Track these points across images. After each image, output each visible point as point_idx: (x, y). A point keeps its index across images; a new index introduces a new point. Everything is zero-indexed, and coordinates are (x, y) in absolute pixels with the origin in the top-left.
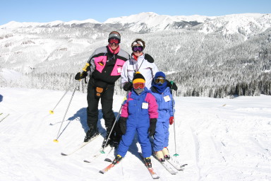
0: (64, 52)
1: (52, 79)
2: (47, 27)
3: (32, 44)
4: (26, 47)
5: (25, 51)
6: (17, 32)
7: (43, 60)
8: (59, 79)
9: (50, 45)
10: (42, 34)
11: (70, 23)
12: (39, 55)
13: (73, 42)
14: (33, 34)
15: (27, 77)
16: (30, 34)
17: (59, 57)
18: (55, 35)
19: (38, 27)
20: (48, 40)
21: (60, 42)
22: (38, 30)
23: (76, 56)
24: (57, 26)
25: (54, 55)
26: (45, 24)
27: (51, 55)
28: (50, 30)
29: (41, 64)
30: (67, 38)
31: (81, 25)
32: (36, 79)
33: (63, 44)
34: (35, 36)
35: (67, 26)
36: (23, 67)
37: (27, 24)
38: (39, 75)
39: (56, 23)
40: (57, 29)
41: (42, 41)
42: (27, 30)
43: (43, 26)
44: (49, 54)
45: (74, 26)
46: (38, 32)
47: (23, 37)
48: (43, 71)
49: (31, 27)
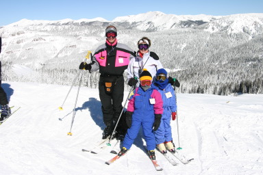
0: (73, 49)
1: (61, 75)
2: (58, 24)
3: (43, 41)
5: (36, 48)
6: (28, 29)
7: (53, 57)
8: (68, 75)
9: (59, 42)
10: (53, 31)
11: (80, 21)
12: (50, 52)
13: (82, 39)
14: (44, 31)
15: (38, 72)
16: (41, 31)
17: (69, 54)
18: (64, 33)
19: (49, 24)
20: (58, 38)
21: (70, 39)
22: (48, 28)
24: (67, 24)
25: (63, 52)
26: (55, 22)
27: (61, 51)
28: (60, 27)
30: (76, 36)
31: (90, 24)
32: (46, 75)
33: (73, 41)
34: (45, 34)
35: (76, 24)
36: (34, 63)
37: (38, 22)
38: (49, 71)
39: (66, 21)
40: (67, 27)
41: (52, 38)
43: (53, 24)
44: (58, 51)
45: (83, 24)
46: (49, 30)
47: (34, 34)
48: (52, 67)
49: (42, 24)
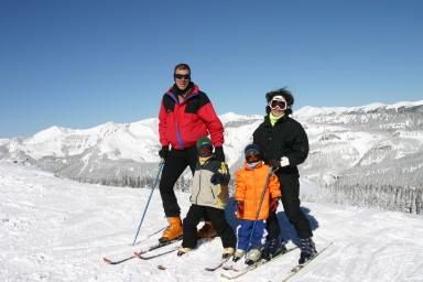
4: (327, 145)
23: (405, 158)
29: (350, 171)
42: (328, 118)
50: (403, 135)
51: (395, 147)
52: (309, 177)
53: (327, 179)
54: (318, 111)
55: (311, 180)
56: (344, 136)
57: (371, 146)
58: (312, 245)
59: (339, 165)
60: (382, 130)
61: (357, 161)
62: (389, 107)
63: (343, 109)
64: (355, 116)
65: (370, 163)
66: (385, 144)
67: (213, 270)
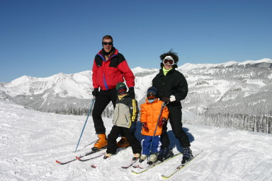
50: (248, 82)
51: (243, 89)
52: (189, 108)
53: (200, 110)
54: (195, 66)
55: (190, 110)
56: (211, 83)
57: (228, 89)
58: (190, 152)
59: (208, 101)
60: (236, 79)
61: (219, 99)
62: (240, 64)
63: (211, 65)
64: (218, 70)
65: (228, 99)
66: (237, 87)
67: (126, 168)
